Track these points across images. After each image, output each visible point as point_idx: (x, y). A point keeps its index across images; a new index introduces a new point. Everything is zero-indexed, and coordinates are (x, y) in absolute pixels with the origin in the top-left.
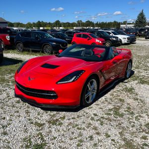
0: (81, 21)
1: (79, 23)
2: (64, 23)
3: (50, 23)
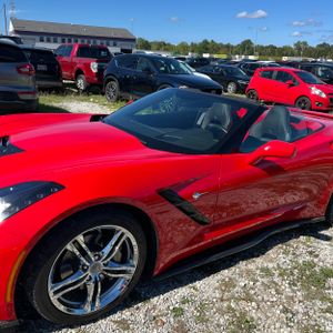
0: (305, 43)
1: (299, 49)
2: (262, 48)
3: (228, 46)
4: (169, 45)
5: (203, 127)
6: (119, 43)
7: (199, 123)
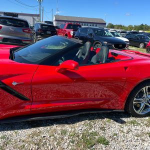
4: (124, 26)
5: (79, 57)
6: (98, 25)
7: (77, 55)
